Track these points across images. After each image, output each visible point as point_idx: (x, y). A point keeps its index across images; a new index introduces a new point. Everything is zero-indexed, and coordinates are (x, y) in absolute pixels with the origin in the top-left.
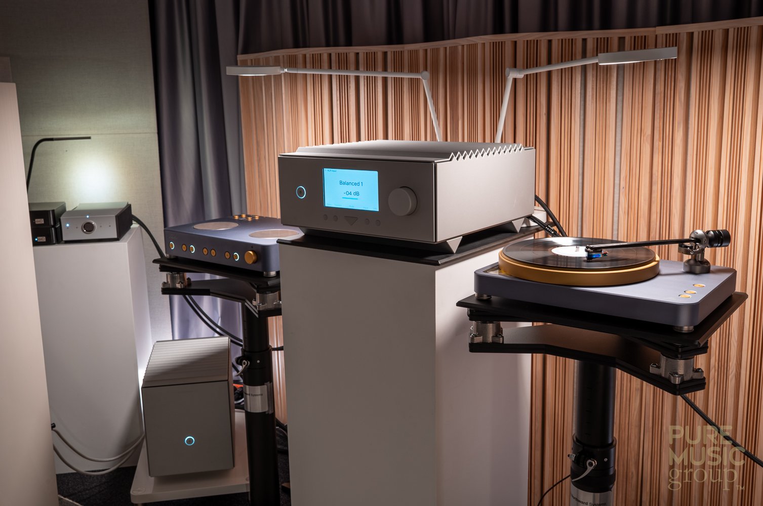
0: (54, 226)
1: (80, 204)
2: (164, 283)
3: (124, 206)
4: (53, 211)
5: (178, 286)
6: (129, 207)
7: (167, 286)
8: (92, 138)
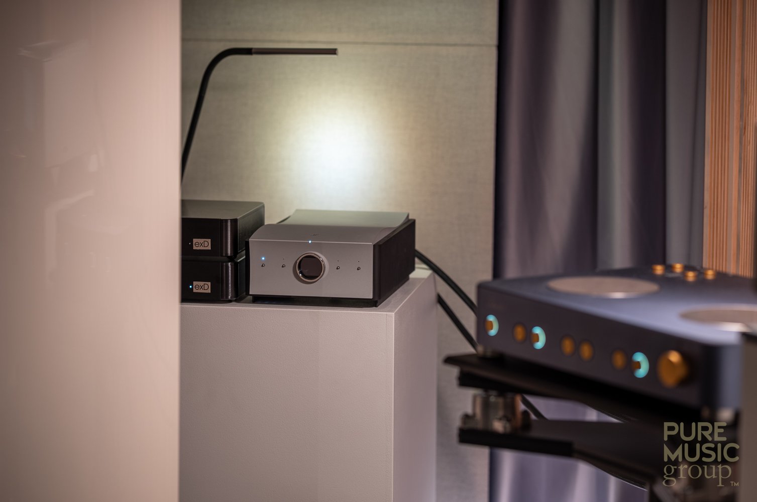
0: (231, 259)
1: (297, 211)
2: (466, 417)
3: (398, 223)
4: (234, 221)
5: (498, 426)
6: (409, 227)
7: (471, 425)
8: (340, 51)
